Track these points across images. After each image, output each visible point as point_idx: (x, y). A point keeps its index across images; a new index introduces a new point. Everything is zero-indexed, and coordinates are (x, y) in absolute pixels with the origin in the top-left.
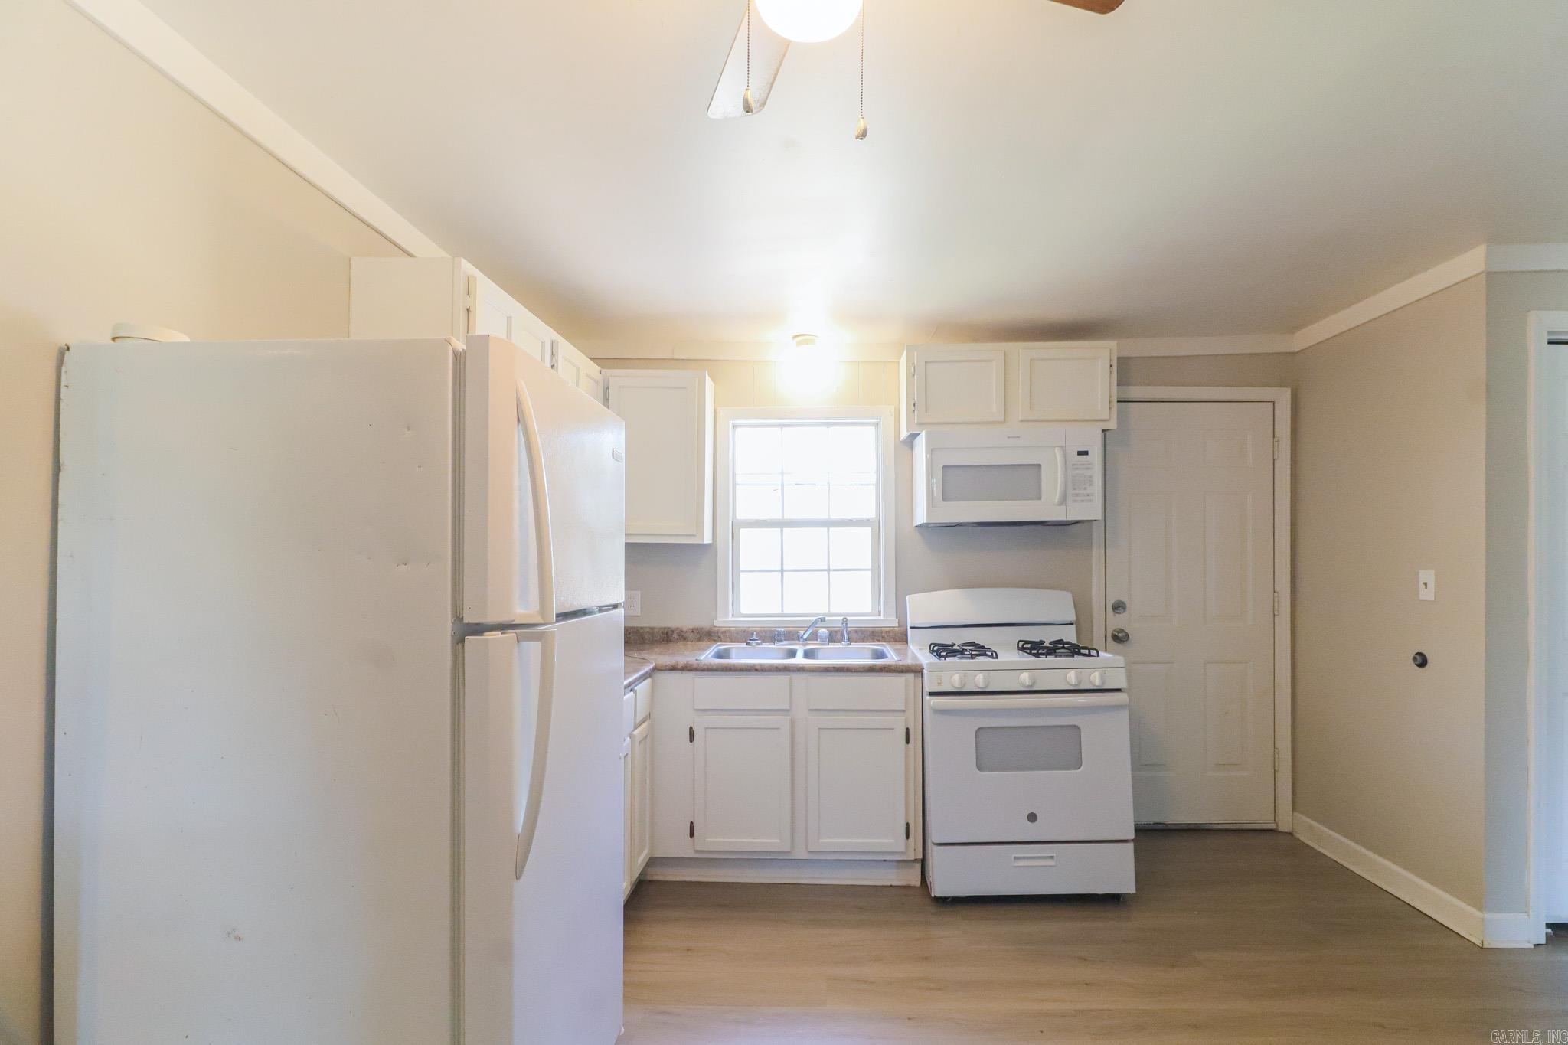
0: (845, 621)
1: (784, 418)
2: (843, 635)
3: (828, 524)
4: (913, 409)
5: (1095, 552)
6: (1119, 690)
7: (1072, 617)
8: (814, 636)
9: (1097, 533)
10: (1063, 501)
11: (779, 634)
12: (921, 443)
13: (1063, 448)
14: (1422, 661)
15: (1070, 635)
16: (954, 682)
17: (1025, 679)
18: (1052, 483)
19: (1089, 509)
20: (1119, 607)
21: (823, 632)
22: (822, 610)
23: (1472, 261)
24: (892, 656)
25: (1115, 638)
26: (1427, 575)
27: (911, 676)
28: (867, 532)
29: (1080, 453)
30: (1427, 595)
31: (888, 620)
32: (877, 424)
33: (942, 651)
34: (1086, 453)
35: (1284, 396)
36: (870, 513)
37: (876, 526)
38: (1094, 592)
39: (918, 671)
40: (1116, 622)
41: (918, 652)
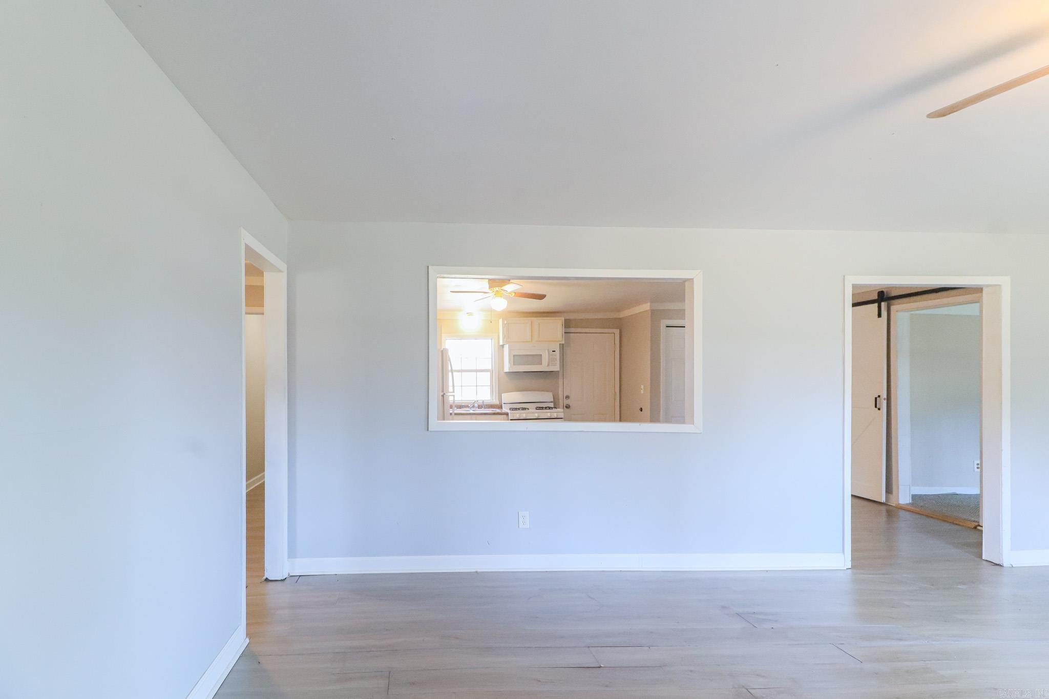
0: (483, 402)
1: (462, 337)
2: (482, 406)
3: (477, 371)
4: (504, 337)
5: (560, 380)
6: (562, 418)
7: (552, 400)
8: (473, 407)
9: (561, 374)
10: (548, 365)
11: (463, 406)
12: (506, 348)
13: (548, 350)
14: (641, 410)
15: (552, 405)
16: (517, 416)
17: (536, 415)
18: (545, 360)
19: (556, 368)
20: (567, 397)
21: (476, 405)
22: (475, 399)
23: (646, 307)
24: (498, 411)
25: (566, 407)
26: (642, 387)
27: (505, 416)
28: (489, 373)
29: (553, 351)
30: (642, 392)
31: (497, 402)
32: (492, 339)
33: (512, 409)
34: (555, 351)
35: (617, 332)
36: (490, 368)
37: (491, 371)
38: (560, 392)
39: (507, 414)
40: (567, 402)
41: (505, 409)
